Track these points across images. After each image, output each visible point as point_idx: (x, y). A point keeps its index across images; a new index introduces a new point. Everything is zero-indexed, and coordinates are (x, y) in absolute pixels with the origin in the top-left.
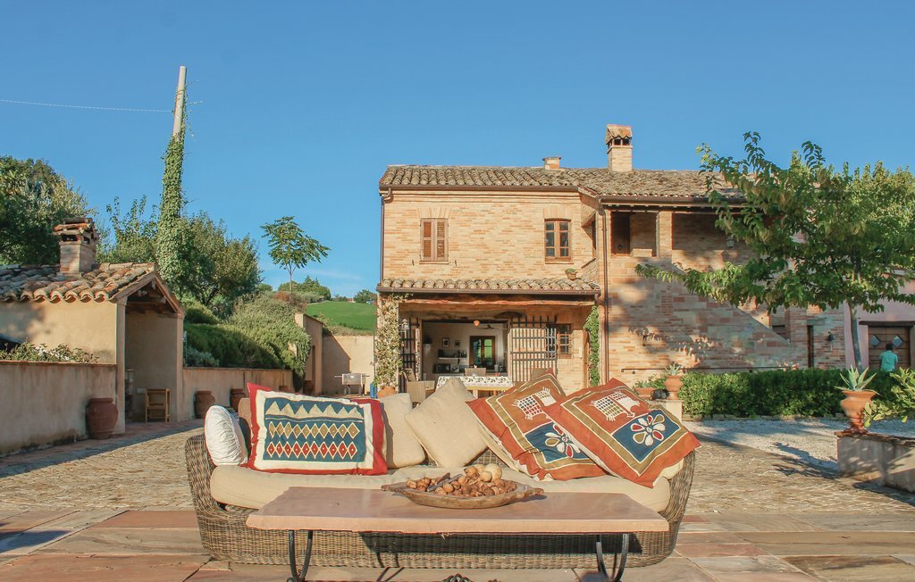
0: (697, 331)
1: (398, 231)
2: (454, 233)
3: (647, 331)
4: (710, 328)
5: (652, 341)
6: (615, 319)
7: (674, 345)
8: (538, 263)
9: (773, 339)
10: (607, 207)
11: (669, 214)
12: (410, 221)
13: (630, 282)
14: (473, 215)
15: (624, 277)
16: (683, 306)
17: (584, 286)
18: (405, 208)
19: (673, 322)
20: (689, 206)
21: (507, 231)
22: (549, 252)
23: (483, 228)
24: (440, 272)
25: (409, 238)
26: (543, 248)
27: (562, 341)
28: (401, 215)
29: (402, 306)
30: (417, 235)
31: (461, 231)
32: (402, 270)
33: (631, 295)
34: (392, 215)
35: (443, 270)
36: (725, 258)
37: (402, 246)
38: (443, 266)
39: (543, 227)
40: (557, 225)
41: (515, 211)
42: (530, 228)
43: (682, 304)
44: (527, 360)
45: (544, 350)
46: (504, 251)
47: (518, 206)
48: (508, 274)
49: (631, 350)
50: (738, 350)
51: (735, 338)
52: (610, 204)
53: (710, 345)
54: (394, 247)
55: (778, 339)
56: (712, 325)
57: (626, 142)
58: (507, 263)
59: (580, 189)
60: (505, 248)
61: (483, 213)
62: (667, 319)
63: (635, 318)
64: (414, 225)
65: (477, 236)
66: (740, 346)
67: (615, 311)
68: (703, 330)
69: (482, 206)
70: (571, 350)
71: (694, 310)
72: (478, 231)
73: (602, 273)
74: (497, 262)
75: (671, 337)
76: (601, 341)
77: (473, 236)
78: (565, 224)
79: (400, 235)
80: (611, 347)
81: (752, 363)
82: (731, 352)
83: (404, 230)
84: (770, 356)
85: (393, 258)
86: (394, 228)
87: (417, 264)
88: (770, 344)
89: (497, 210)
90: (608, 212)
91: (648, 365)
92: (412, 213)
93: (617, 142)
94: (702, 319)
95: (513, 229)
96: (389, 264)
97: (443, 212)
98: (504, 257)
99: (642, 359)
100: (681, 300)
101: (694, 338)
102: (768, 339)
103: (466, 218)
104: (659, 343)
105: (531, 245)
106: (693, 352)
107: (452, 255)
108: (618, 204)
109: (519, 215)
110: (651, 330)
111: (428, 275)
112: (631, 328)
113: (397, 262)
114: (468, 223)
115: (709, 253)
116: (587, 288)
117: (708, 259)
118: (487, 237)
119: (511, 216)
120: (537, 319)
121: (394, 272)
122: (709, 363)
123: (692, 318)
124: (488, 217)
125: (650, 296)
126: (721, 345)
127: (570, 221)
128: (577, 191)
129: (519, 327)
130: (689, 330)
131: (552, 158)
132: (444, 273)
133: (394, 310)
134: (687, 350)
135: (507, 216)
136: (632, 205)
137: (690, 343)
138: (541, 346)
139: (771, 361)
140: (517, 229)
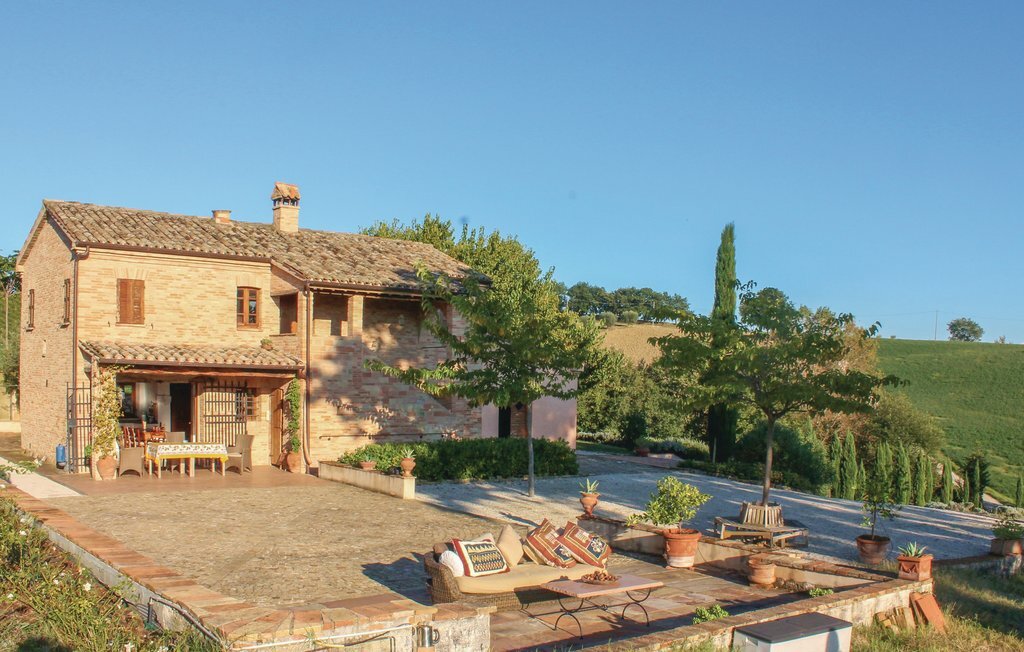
0: (381, 402)
1: (93, 290)
2: (150, 296)
3: (341, 402)
4: (390, 400)
5: (346, 411)
6: (317, 391)
7: (360, 414)
8: (231, 330)
9: (438, 410)
10: (312, 290)
11: (361, 298)
12: (106, 281)
13: (329, 358)
14: (170, 278)
15: (324, 353)
16: (371, 380)
17: (290, 361)
18: (101, 267)
19: (362, 395)
20: (379, 293)
21: (202, 297)
22: (240, 318)
23: (179, 292)
24: (136, 335)
25: (104, 298)
26: (235, 314)
27: (249, 404)
28: (96, 274)
29: (119, 376)
30: (113, 295)
31: (158, 294)
32: (97, 331)
33: (329, 368)
34: (87, 273)
35: (139, 333)
36: (392, 331)
37: (97, 306)
38: (140, 329)
39: (235, 295)
40: (246, 293)
41: (209, 277)
42: (223, 294)
43: (369, 379)
44: (219, 423)
45: (235, 414)
46: (199, 316)
47: (214, 272)
48: (203, 339)
49: (327, 419)
50: (412, 419)
51: (410, 407)
52: (315, 288)
53: (390, 415)
54: (88, 307)
55: (442, 409)
56: (392, 397)
57: (294, 201)
58: (202, 328)
59: (273, 261)
60: (200, 313)
61: (179, 277)
62: (356, 392)
63: (332, 390)
64: (110, 285)
65: (173, 300)
66: (415, 415)
67: (316, 383)
68: (385, 402)
69: (179, 270)
70: (257, 413)
71: (379, 384)
72: (173, 295)
73: (305, 350)
74: (192, 327)
75: (360, 407)
76: (302, 411)
77: (170, 299)
78: (254, 292)
79: (96, 295)
80: (311, 417)
81: (423, 430)
82: (407, 420)
83: (99, 290)
84: (436, 424)
85: (88, 318)
86: (90, 287)
87: (113, 326)
88: (437, 414)
89: (193, 275)
90: (312, 294)
91: (341, 432)
92: (109, 272)
93: (286, 200)
94: (385, 391)
95: (208, 294)
96: (83, 325)
97: (140, 273)
98: (200, 322)
99: (337, 426)
100: (368, 375)
101: (379, 408)
102: (435, 410)
103: (163, 281)
104: (350, 412)
105: (223, 312)
106: (377, 421)
107: (148, 317)
108: (322, 288)
109: (213, 281)
110: (345, 401)
111: (124, 337)
112: (328, 399)
113: (92, 323)
114: (165, 286)
115: (380, 326)
116: (292, 364)
117: (379, 331)
118: (183, 303)
119: (206, 282)
120: (229, 384)
121: (88, 333)
122: (389, 430)
123: (376, 390)
124: (185, 281)
125: (344, 371)
126: (399, 414)
127: (259, 289)
128: (269, 262)
129: (212, 391)
130: (374, 402)
131: (223, 211)
132: (141, 335)
133: (112, 380)
134: (373, 419)
135: (202, 281)
136: (333, 289)
137: (376, 413)
138: (232, 410)
139: (437, 428)
140: (212, 295)
